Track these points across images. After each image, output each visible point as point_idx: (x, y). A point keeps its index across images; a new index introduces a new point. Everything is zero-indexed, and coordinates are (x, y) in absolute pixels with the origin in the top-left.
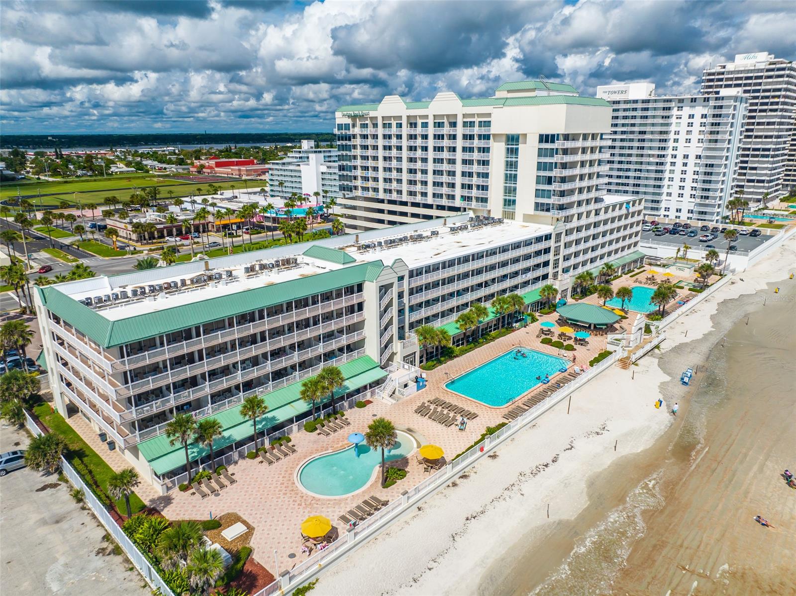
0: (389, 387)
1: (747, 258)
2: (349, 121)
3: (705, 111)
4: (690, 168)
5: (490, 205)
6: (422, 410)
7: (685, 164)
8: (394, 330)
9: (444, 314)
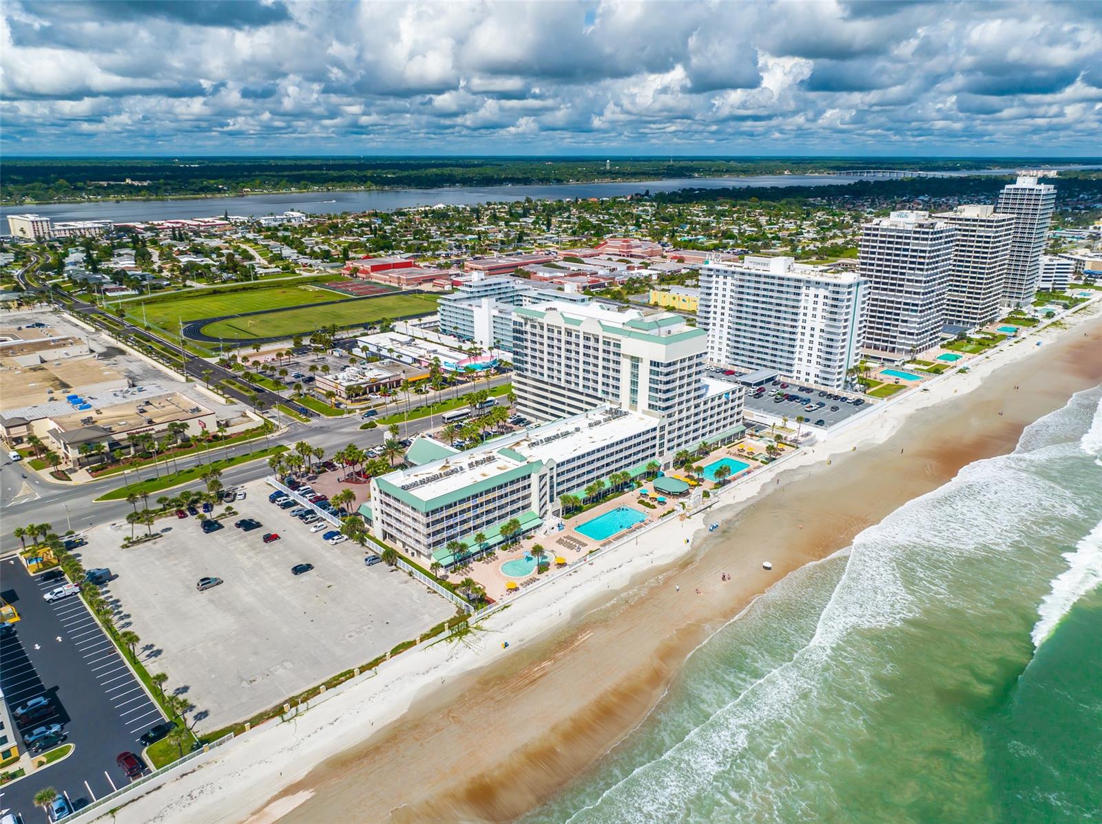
0: (543, 529)
1: (826, 432)
2: (522, 321)
3: (827, 293)
4: (816, 339)
5: (621, 399)
6: (560, 542)
7: (812, 336)
8: (547, 497)
9: (578, 485)
